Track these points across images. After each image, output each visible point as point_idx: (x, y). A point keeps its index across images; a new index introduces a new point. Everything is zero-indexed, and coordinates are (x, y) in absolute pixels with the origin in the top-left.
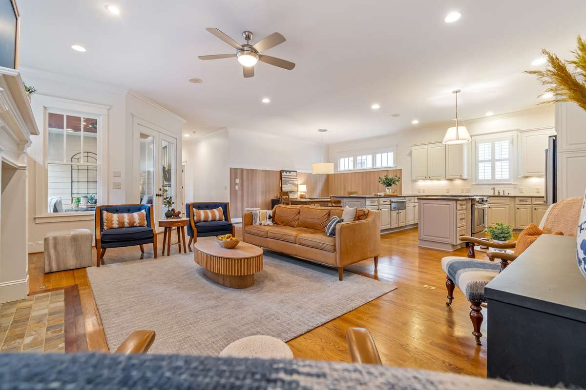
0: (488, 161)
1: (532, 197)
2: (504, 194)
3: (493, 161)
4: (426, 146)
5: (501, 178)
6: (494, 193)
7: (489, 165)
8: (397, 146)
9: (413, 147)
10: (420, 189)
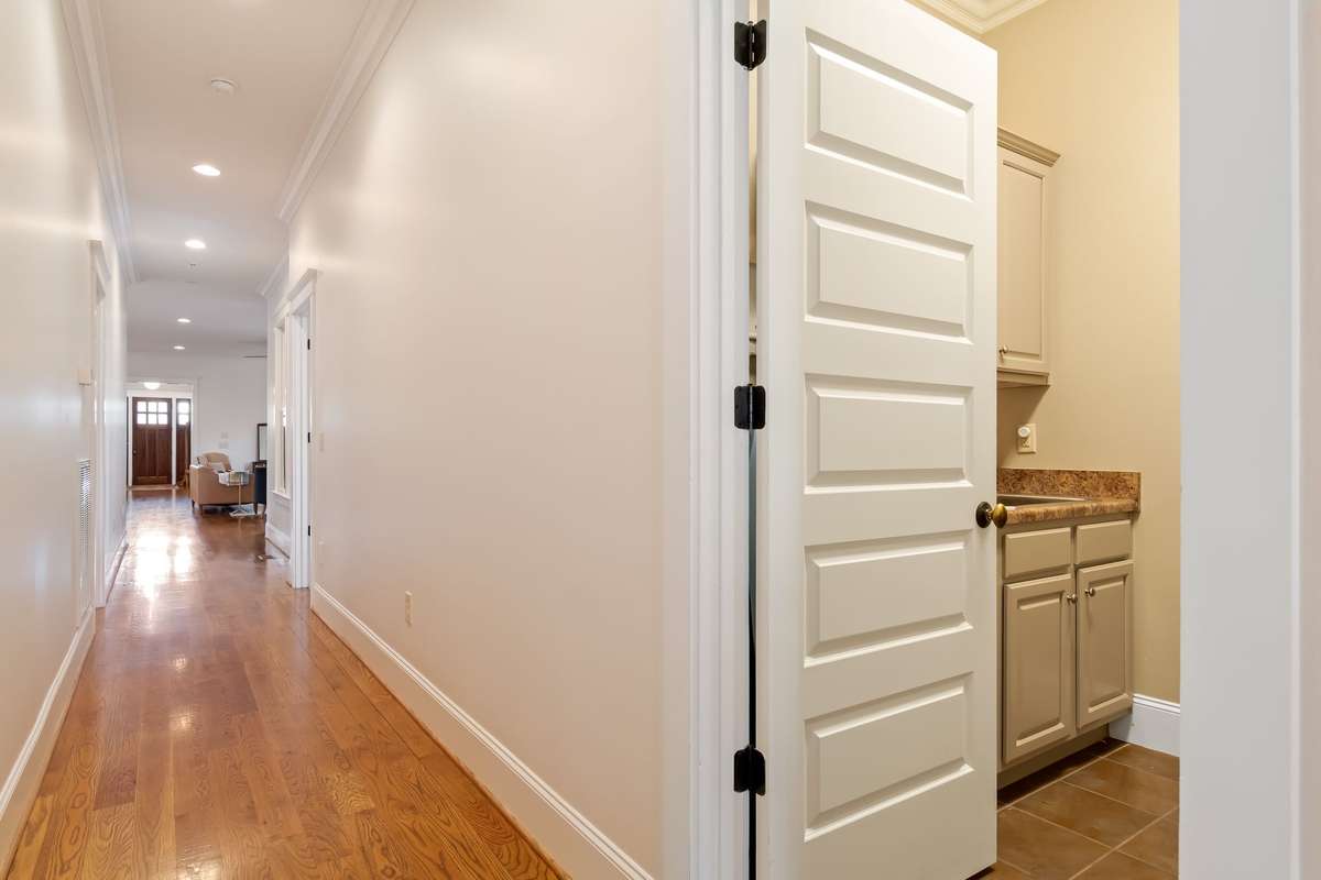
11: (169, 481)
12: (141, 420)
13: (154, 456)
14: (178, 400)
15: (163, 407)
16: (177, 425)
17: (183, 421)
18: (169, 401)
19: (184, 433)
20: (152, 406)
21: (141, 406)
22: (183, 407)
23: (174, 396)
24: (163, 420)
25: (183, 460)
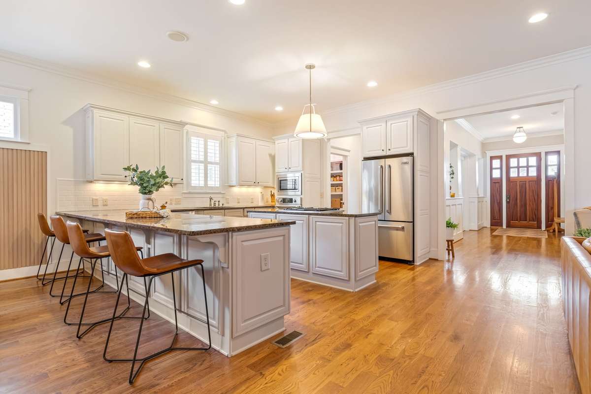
0: (201, 162)
2: (219, 204)
5: (214, 186)
7: (202, 166)
8: (30, 91)
9: (96, 110)
10: (96, 200)
11: (539, 227)
12: (513, 174)
13: (525, 204)
14: (547, 153)
15: (533, 161)
16: (546, 177)
17: (552, 172)
18: (538, 155)
19: (554, 184)
20: (523, 162)
21: (513, 162)
22: (553, 159)
23: (542, 150)
24: (533, 173)
25: (552, 208)
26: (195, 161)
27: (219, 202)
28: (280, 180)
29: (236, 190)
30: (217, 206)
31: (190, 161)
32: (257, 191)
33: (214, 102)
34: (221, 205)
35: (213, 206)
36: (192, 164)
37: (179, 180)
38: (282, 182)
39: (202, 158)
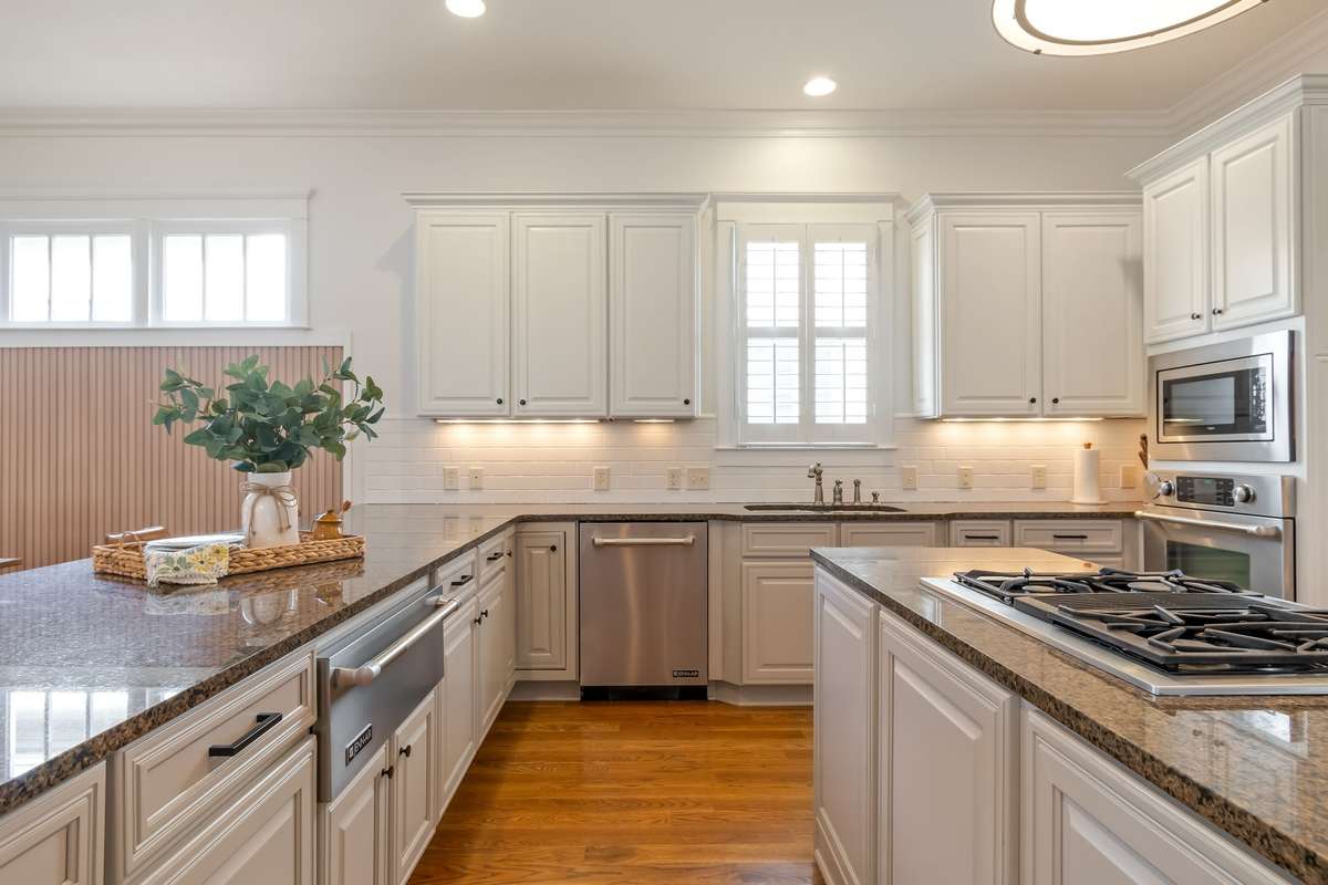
0: (787, 333)
1: (1013, 517)
2: (857, 496)
3: (807, 335)
4: (498, 214)
5: (839, 420)
6: (820, 495)
7: (790, 349)
8: (311, 195)
9: (422, 210)
10: (452, 473)
26: (762, 333)
27: (857, 484)
28: (1168, 384)
29: (953, 435)
30: (848, 498)
31: (741, 334)
32: (1067, 439)
33: (820, 86)
34: (866, 499)
35: (828, 499)
36: (751, 342)
37: (676, 403)
38: (1176, 390)
39: (790, 318)
